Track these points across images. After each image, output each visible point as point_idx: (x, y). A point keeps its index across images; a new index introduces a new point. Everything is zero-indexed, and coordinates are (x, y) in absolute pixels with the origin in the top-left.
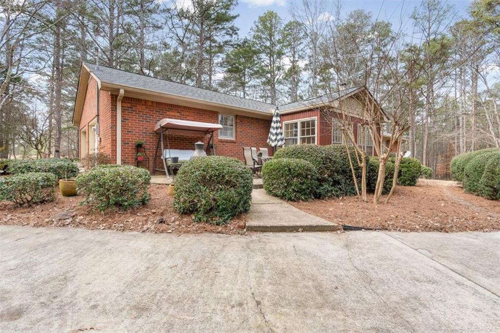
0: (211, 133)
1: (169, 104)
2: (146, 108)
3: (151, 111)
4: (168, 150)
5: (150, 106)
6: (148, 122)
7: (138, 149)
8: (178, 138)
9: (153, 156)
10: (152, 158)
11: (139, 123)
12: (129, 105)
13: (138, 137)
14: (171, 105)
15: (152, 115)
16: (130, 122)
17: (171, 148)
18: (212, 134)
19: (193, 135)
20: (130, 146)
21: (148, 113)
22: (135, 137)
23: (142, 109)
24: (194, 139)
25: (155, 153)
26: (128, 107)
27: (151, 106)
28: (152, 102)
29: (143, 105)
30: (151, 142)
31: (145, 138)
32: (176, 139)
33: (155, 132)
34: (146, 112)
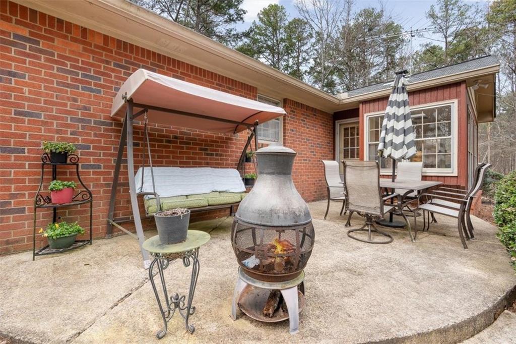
0: (252, 128)
1: (154, 53)
2: (85, 50)
3: (102, 61)
4: (147, 170)
5: (97, 47)
6: (92, 90)
7: (55, 168)
8: (176, 137)
9: (108, 185)
10: (105, 192)
11: (60, 91)
12: (25, 32)
13: (58, 132)
14: (159, 55)
15: (103, 74)
16: (26, 84)
17: (157, 163)
18: (254, 130)
19: (209, 133)
20: (26, 158)
21: (92, 65)
22: (50, 131)
23: (72, 52)
24: (212, 141)
25: (112, 175)
26: (16, 36)
27: (104, 49)
28: (106, 38)
29: (74, 40)
30: (102, 148)
31: (80, 134)
32: (169, 142)
33: (113, 119)
34: (83, 62)
